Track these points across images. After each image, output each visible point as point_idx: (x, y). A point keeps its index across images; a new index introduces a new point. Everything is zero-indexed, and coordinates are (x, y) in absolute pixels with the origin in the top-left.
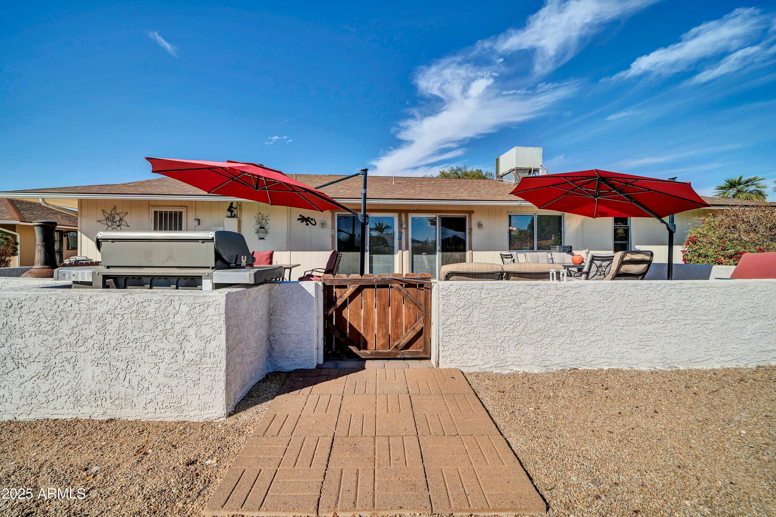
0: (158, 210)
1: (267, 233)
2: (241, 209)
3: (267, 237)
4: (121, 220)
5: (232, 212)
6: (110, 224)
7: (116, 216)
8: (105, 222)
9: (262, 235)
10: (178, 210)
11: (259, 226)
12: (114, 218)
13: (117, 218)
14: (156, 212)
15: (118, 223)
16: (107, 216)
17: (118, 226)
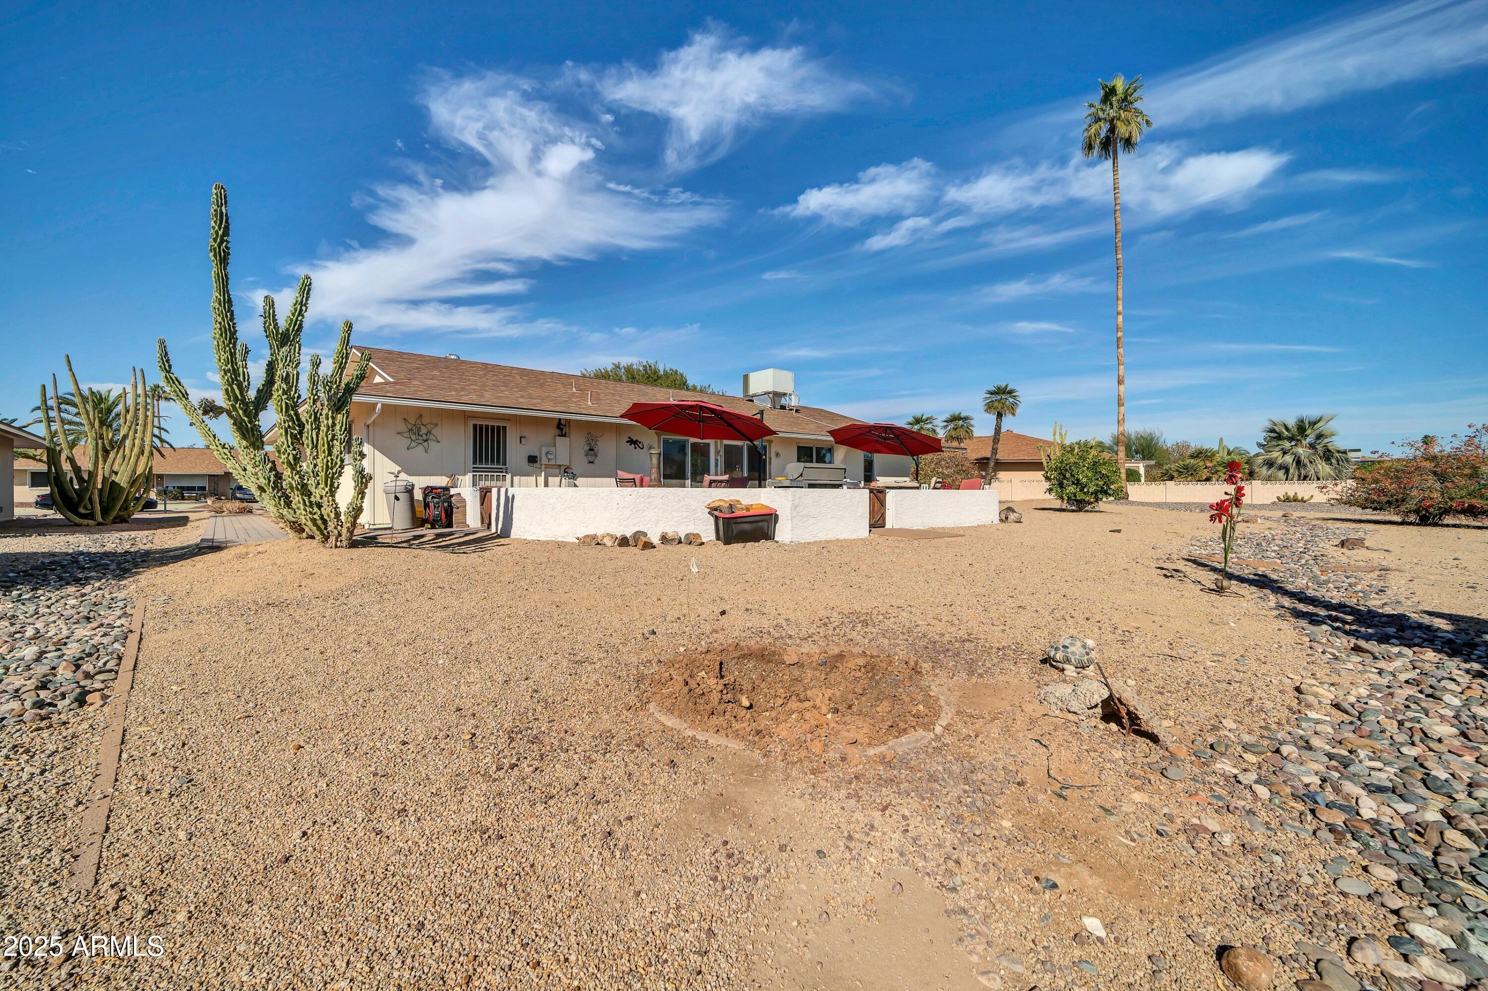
0: (479, 422)
1: (596, 456)
2: (569, 427)
3: (597, 461)
4: (429, 433)
5: (562, 429)
6: (413, 437)
7: (422, 427)
8: (407, 435)
9: (591, 458)
10: (501, 424)
11: (588, 448)
12: (419, 430)
13: (424, 430)
14: (475, 426)
15: (425, 437)
16: (410, 426)
17: (425, 441)
